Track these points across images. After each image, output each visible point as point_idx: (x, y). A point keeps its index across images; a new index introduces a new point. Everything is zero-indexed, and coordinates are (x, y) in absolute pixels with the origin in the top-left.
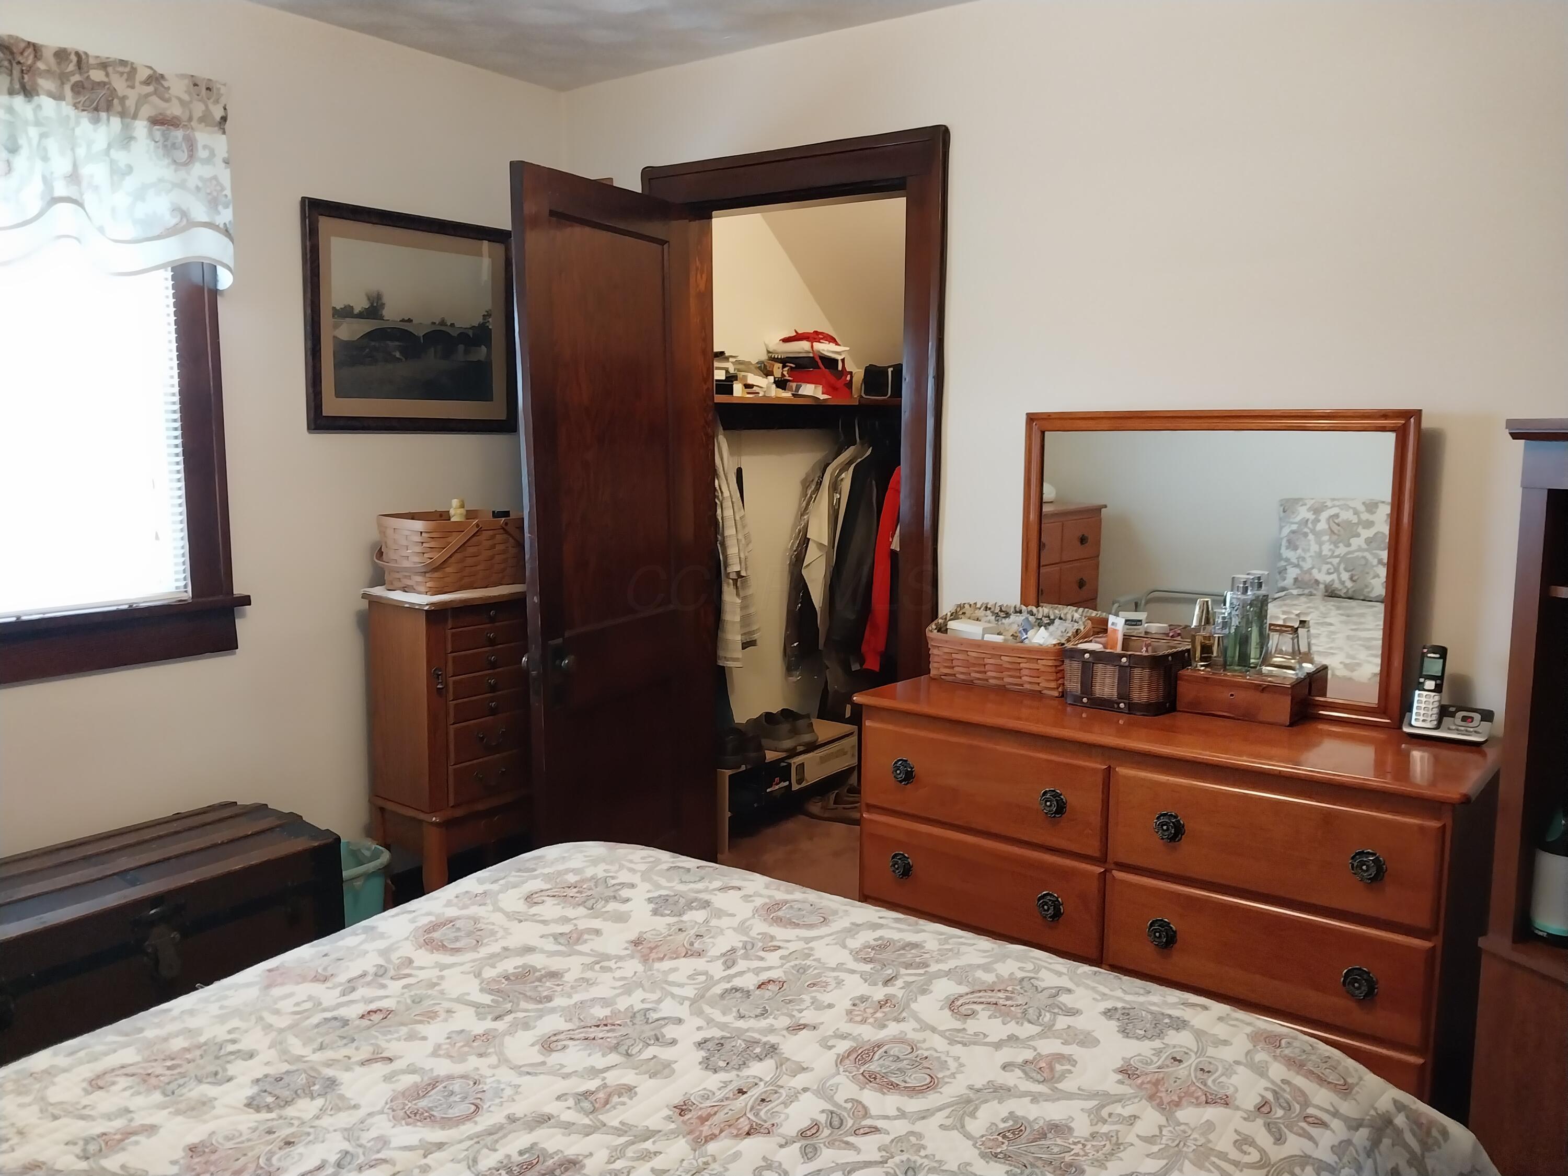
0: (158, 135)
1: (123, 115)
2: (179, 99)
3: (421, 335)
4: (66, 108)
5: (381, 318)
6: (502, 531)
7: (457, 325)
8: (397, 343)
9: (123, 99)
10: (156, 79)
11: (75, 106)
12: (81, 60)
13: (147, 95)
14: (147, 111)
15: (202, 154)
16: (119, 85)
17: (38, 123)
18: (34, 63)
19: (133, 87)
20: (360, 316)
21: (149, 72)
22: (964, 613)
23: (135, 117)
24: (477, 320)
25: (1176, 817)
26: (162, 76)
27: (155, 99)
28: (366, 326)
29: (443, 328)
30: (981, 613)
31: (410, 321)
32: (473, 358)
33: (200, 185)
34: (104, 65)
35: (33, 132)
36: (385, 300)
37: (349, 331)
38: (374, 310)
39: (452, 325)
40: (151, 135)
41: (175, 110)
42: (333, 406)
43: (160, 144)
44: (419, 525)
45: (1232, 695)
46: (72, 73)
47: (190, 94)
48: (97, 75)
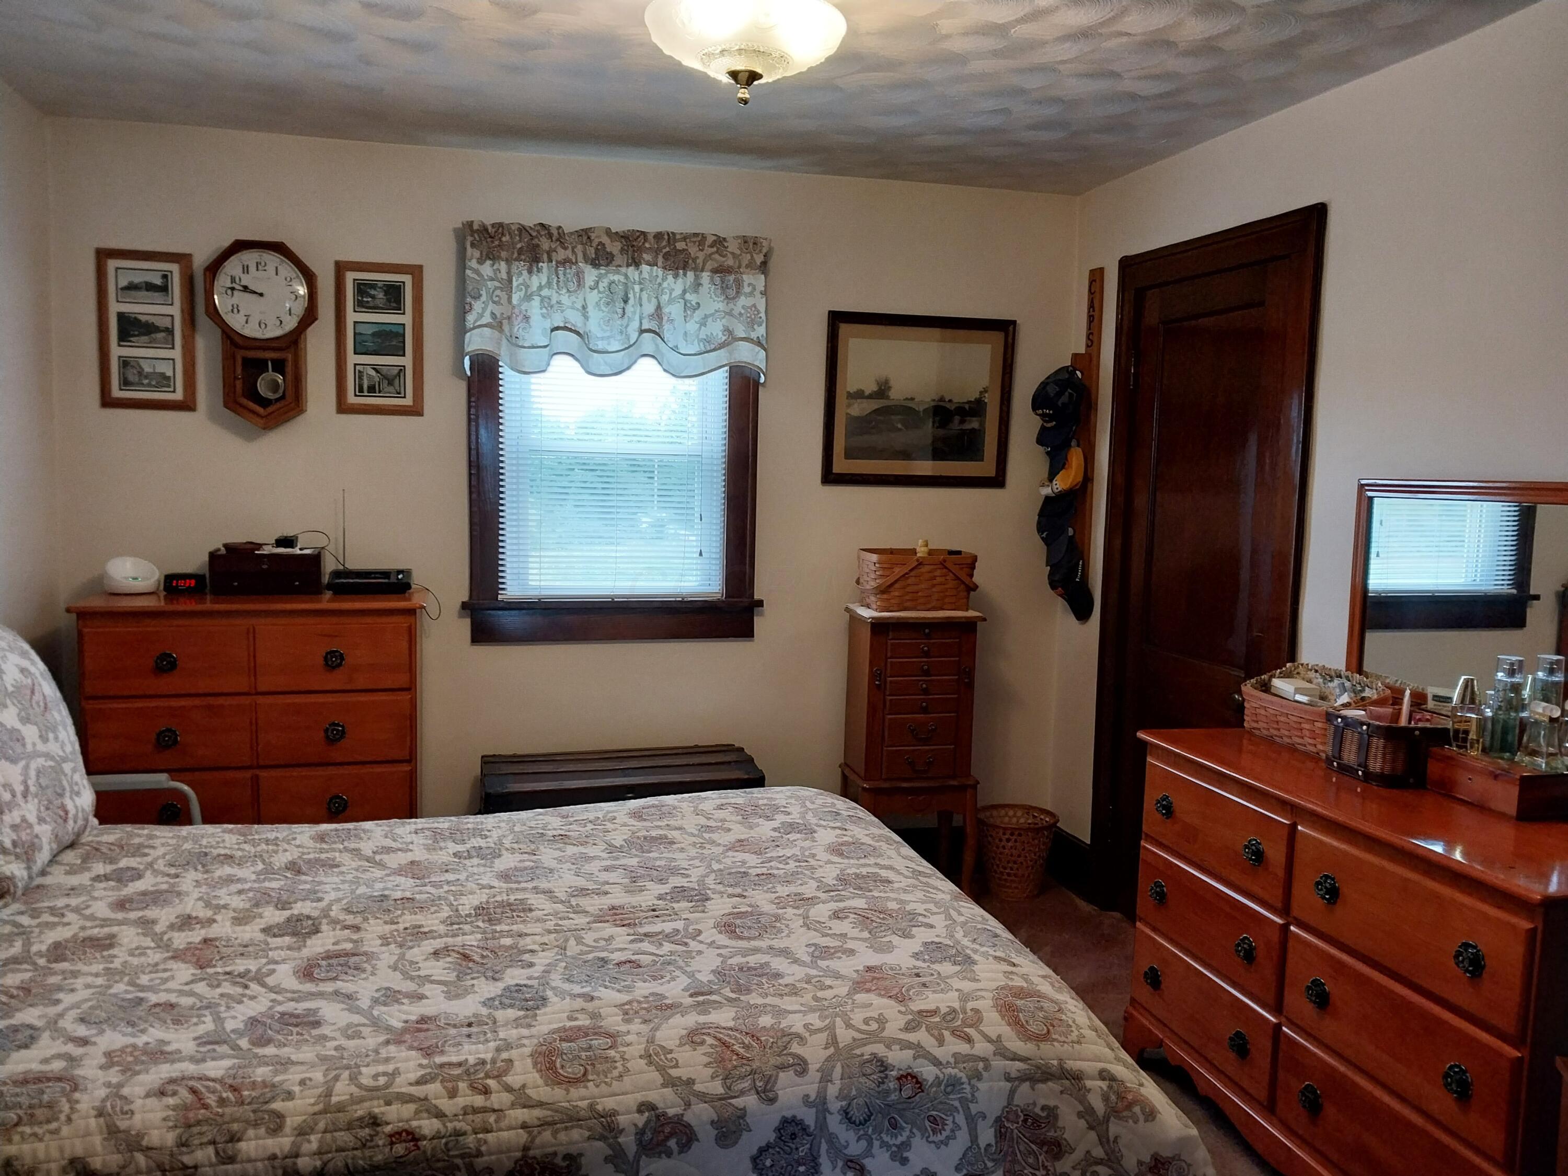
0: (717, 279)
1: (695, 269)
2: (733, 253)
3: (921, 409)
4: (658, 271)
5: (888, 398)
6: (940, 566)
7: (955, 400)
8: (899, 417)
9: (694, 260)
10: (720, 242)
11: (664, 268)
12: (671, 237)
13: (713, 254)
14: (710, 265)
15: (747, 289)
16: (693, 250)
17: (640, 283)
18: (644, 243)
19: (702, 250)
20: (870, 397)
21: (714, 238)
22: (1298, 673)
23: (702, 270)
24: (973, 396)
25: (1333, 879)
26: (724, 239)
27: (717, 256)
28: (875, 405)
29: (941, 404)
30: (1312, 674)
31: (912, 399)
32: (967, 426)
33: (743, 311)
34: (685, 238)
35: (637, 288)
36: (892, 383)
37: (859, 409)
38: (882, 391)
39: (950, 401)
40: (712, 282)
41: (730, 262)
42: (840, 465)
43: (719, 287)
44: (874, 557)
45: (1470, 779)
46: (665, 247)
47: (740, 249)
48: (680, 245)
